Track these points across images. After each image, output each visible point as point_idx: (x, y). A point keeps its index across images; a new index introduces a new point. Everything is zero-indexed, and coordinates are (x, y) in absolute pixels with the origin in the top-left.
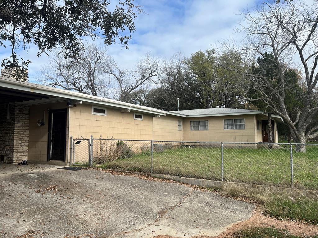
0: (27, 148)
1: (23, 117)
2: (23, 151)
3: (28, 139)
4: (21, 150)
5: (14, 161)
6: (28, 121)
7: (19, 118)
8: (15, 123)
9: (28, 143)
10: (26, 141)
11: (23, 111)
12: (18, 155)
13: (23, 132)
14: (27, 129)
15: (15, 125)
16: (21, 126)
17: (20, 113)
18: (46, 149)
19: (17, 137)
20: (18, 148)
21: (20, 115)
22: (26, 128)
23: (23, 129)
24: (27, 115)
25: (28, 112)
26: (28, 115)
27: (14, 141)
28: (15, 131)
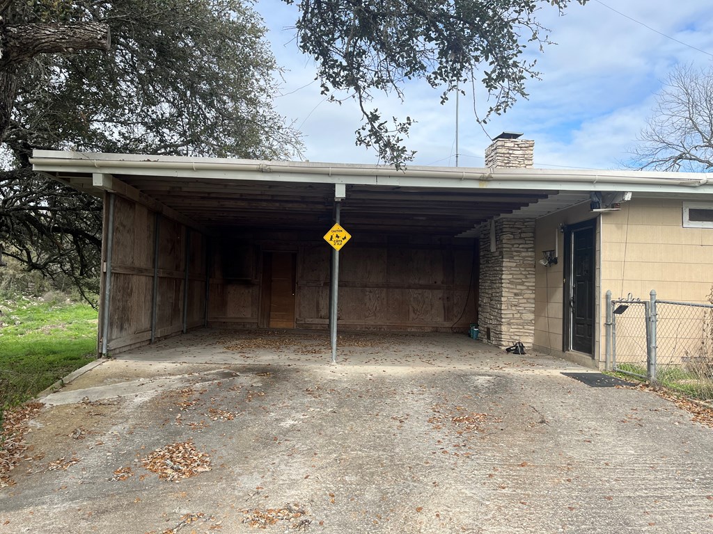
0: (532, 316)
1: (521, 246)
2: (522, 321)
3: (533, 296)
4: (517, 319)
5: (503, 343)
6: (533, 254)
7: (513, 249)
8: (504, 260)
9: (534, 306)
10: (529, 300)
11: (520, 233)
12: (512, 330)
13: (521, 279)
14: (529, 274)
15: (504, 264)
16: (516, 267)
17: (514, 238)
18: (561, 322)
19: (507, 290)
20: (511, 316)
21: (513, 242)
22: (528, 271)
23: (521, 274)
24: (529, 242)
25: (531, 235)
26: (532, 242)
27: (503, 299)
28: (504, 277)
